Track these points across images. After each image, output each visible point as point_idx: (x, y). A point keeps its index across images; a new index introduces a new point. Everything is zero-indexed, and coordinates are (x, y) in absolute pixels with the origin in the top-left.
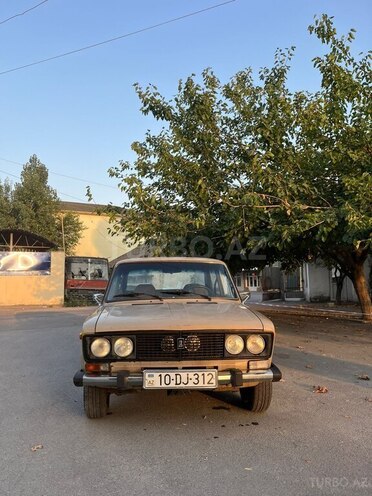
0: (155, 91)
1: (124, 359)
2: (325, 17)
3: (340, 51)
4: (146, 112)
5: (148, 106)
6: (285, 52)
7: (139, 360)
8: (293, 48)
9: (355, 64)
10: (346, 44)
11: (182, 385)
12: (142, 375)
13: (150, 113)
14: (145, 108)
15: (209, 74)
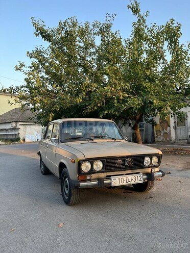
0: (43, 24)
1: (99, 172)
2: (136, 2)
3: (142, 20)
4: (37, 35)
5: (39, 31)
6: (111, 16)
7: (106, 172)
8: (115, 15)
9: (148, 28)
10: (145, 17)
11: (129, 183)
12: (110, 179)
13: (40, 35)
14: (37, 33)
15: (75, 20)
